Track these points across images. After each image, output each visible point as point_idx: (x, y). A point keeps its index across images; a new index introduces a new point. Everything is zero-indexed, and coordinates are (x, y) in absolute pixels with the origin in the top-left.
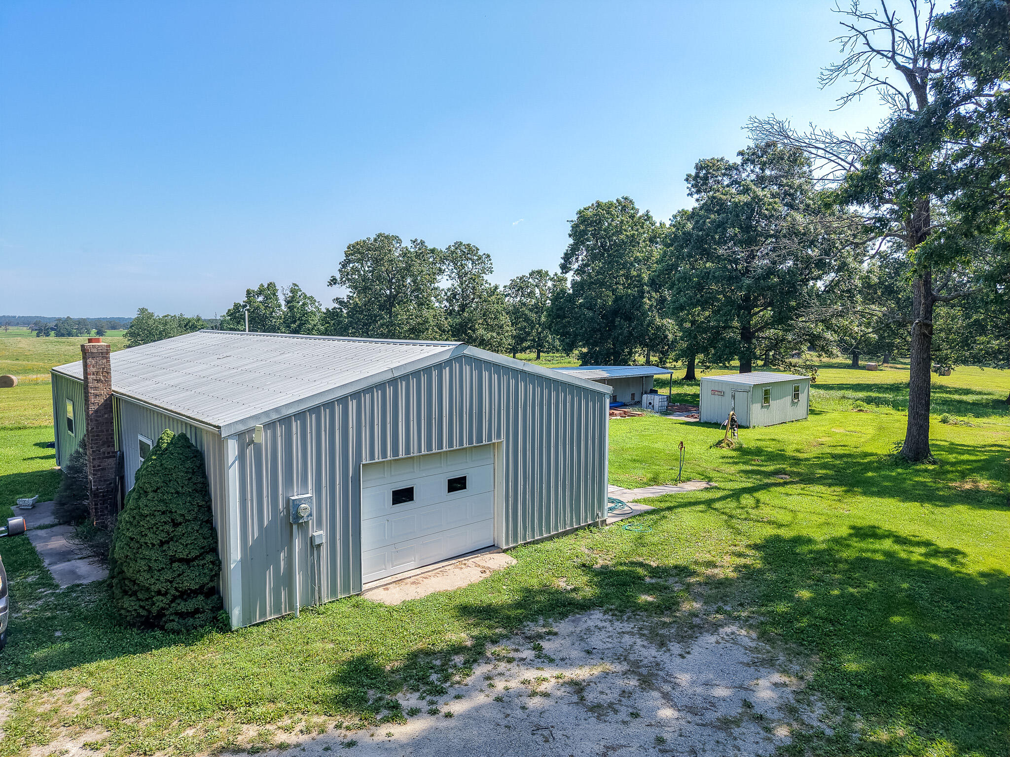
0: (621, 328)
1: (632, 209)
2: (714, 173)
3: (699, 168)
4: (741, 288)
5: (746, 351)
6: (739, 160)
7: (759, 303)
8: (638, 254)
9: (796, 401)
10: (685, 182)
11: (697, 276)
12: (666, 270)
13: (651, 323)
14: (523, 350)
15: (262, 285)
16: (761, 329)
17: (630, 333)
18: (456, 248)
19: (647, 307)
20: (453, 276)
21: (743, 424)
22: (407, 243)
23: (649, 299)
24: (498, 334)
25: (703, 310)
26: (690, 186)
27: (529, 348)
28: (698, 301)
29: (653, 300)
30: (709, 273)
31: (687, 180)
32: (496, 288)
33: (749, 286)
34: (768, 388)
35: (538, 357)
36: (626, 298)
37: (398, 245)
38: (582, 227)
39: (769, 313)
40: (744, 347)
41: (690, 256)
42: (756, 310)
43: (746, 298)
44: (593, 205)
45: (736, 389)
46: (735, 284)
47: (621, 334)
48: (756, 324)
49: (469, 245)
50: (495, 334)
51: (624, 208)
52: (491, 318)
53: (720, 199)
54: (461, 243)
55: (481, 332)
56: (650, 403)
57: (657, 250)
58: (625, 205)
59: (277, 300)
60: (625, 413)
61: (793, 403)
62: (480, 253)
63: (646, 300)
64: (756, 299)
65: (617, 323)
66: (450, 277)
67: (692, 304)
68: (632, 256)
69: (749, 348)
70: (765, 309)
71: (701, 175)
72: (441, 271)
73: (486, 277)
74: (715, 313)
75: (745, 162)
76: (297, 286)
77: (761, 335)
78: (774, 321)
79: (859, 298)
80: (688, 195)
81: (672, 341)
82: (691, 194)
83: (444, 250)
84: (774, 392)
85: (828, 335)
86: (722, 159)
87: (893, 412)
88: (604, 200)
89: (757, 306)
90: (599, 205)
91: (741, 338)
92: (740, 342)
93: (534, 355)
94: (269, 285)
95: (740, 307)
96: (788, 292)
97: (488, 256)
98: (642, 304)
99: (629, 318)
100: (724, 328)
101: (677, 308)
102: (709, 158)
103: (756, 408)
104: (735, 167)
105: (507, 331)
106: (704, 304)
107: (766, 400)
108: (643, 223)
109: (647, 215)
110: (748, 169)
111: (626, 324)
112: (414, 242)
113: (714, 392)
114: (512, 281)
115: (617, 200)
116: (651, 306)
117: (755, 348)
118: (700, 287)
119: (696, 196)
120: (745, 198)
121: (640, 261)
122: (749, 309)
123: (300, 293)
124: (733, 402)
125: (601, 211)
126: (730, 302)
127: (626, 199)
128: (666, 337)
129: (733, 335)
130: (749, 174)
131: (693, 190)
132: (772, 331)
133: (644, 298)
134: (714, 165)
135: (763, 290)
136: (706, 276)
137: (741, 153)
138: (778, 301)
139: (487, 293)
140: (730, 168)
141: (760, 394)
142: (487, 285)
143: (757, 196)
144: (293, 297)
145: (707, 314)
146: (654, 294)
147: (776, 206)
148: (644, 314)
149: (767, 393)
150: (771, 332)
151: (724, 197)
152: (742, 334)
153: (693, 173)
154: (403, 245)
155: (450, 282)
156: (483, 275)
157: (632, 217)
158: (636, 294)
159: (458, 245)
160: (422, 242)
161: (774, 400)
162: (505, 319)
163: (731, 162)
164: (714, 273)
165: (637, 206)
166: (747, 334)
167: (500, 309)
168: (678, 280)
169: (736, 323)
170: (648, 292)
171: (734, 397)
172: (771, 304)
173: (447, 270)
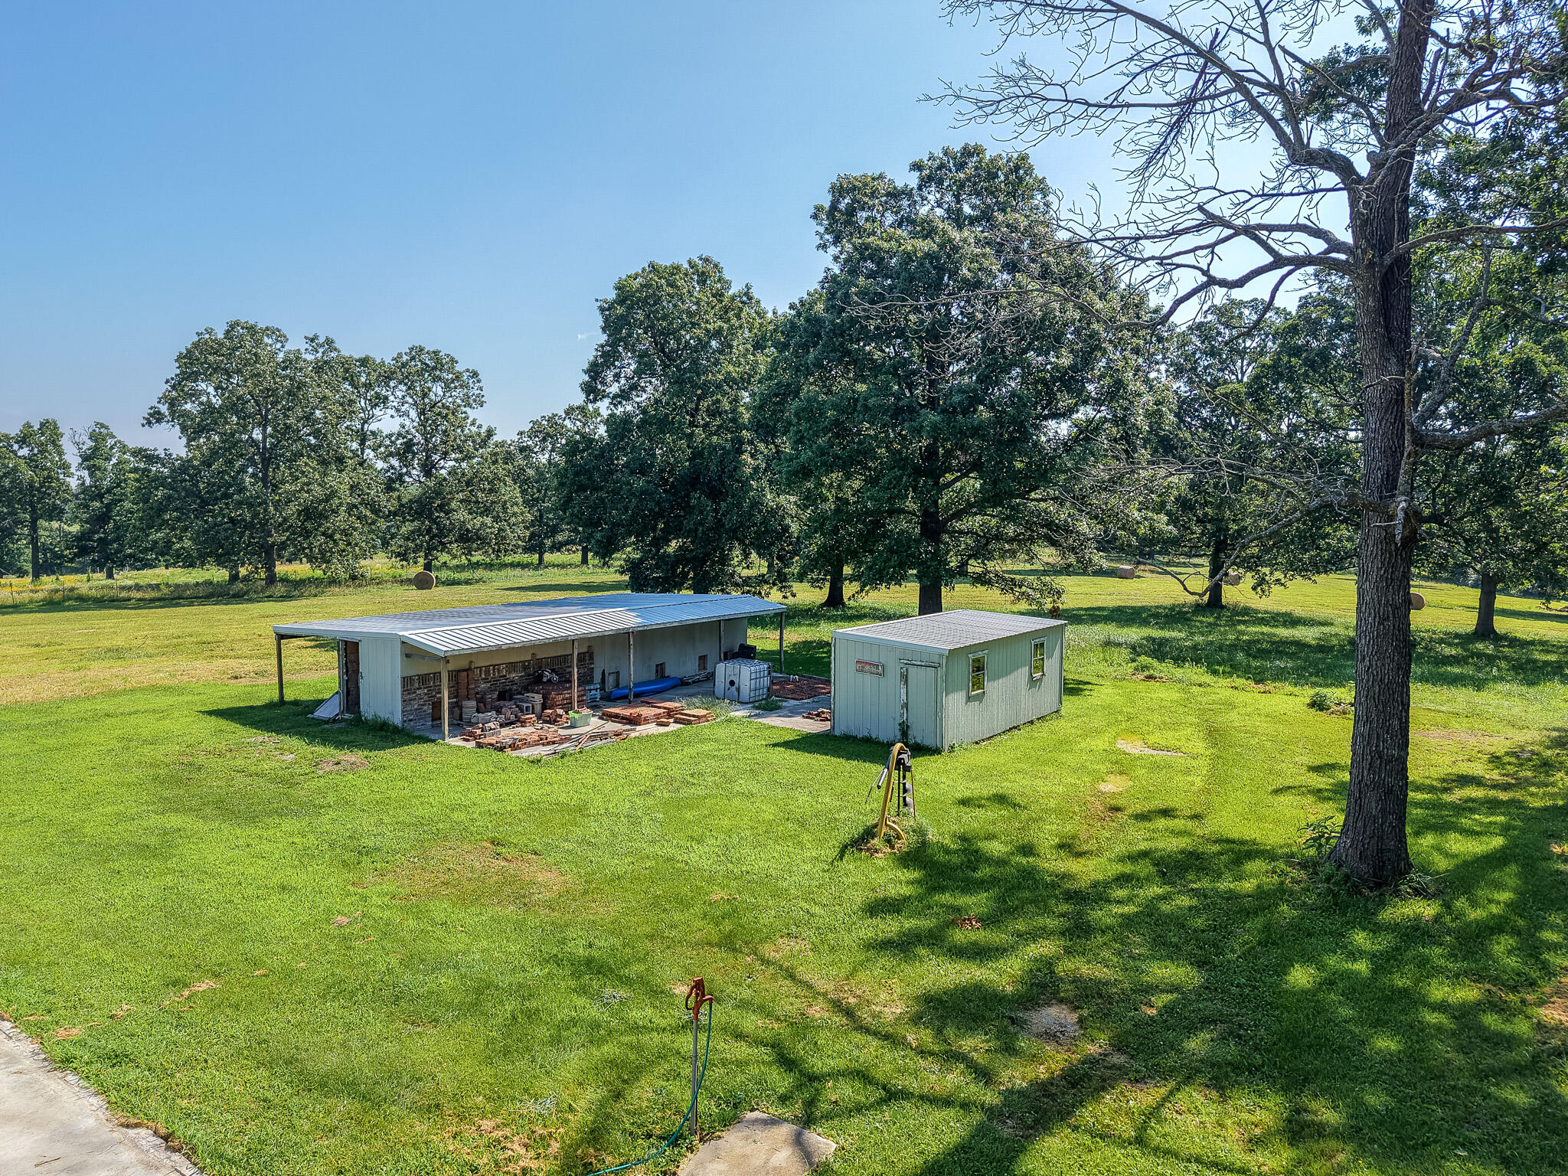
0: (701, 513)
1: (719, 280)
2: (866, 199)
3: (839, 190)
4: (919, 432)
5: (932, 559)
6: (912, 180)
7: (954, 462)
8: (731, 368)
9: (1037, 675)
10: (813, 222)
11: (834, 406)
12: (776, 395)
13: (756, 504)
14: (557, 547)
15: (28, 425)
16: (958, 515)
17: (719, 523)
18: (413, 358)
19: (748, 471)
20: (403, 409)
21: (928, 742)
22: (296, 343)
23: (752, 456)
24: (496, 519)
25: (848, 476)
26: (822, 230)
27: (567, 543)
28: (837, 457)
29: (760, 457)
30: (856, 400)
31: (815, 217)
32: (490, 433)
33: (935, 427)
34: (980, 654)
35: (585, 561)
36: (710, 453)
37: (279, 345)
38: (620, 310)
39: (973, 484)
40: (926, 553)
41: (819, 365)
42: (949, 477)
43: (931, 453)
44: (644, 270)
45: (911, 661)
46: (906, 425)
47: (701, 524)
48: (947, 508)
49: (436, 353)
50: (488, 520)
51: (703, 278)
52: (483, 490)
53: (879, 249)
54: (422, 350)
55: (461, 515)
56: (732, 683)
57: (763, 361)
58: (705, 272)
59: (60, 454)
60: (670, 713)
61: (1033, 682)
62: (459, 368)
63: (746, 457)
64: (949, 454)
65: (693, 502)
66: (398, 410)
67: (824, 464)
68: (719, 372)
69: (935, 554)
70: (966, 475)
71: (842, 206)
72: (381, 401)
73: (472, 414)
74: (872, 481)
75: (924, 183)
76: (107, 428)
77: (957, 525)
78: (984, 500)
79: (1144, 454)
80: (818, 247)
81: (798, 538)
82: (823, 247)
83: (388, 360)
84: (992, 662)
85: (1084, 526)
86: (881, 177)
87: (1208, 678)
88: (665, 261)
89: (950, 470)
90: (653, 268)
91: (922, 534)
92: (918, 541)
93: (577, 557)
94: (42, 425)
95: (918, 472)
96: (1012, 441)
97: (475, 374)
98: (740, 464)
99: (715, 493)
100: (892, 513)
101: (796, 473)
102: (857, 173)
103: (955, 703)
104: (907, 193)
105: (514, 514)
106: (847, 465)
107: (978, 684)
108: (741, 310)
109: (746, 294)
110: (931, 197)
111: (710, 505)
112: (312, 340)
113: (862, 666)
114: (534, 423)
115: (690, 262)
116: (756, 469)
117: (947, 553)
118: (840, 430)
119: (833, 250)
120: (925, 246)
121: (734, 381)
122: (935, 474)
123: (110, 442)
124: (904, 691)
125: (656, 278)
126: (899, 461)
127: (707, 260)
128: (786, 529)
129: (906, 526)
130: (930, 207)
131: (827, 237)
132: (978, 518)
133: (742, 453)
134: (866, 185)
135: (961, 436)
136: (852, 406)
137: (917, 167)
138: (991, 458)
139: (474, 442)
140: (895, 194)
141: (962, 670)
142: (474, 429)
143: (950, 241)
144: (96, 449)
145: (857, 484)
146: (762, 446)
147: (986, 264)
148: (745, 486)
149: (979, 667)
150: (975, 522)
151: (885, 245)
152: (923, 525)
153: (826, 202)
154: (288, 347)
155: (398, 420)
156: (467, 409)
157: (719, 295)
158: (728, 446)
159: (417, 351)
160: (329, 342)
161: (992, 679)
162: (511, 492)
163: (900, 185)
164: (866, 400)
165: (727, 276)
166: (933, 526)
167: (501, 473)
168: (797, 414)
169: (910, 505)
170: (751, 442)
171: (905, 678)
172: (976, 466)
173: (391, 398)
